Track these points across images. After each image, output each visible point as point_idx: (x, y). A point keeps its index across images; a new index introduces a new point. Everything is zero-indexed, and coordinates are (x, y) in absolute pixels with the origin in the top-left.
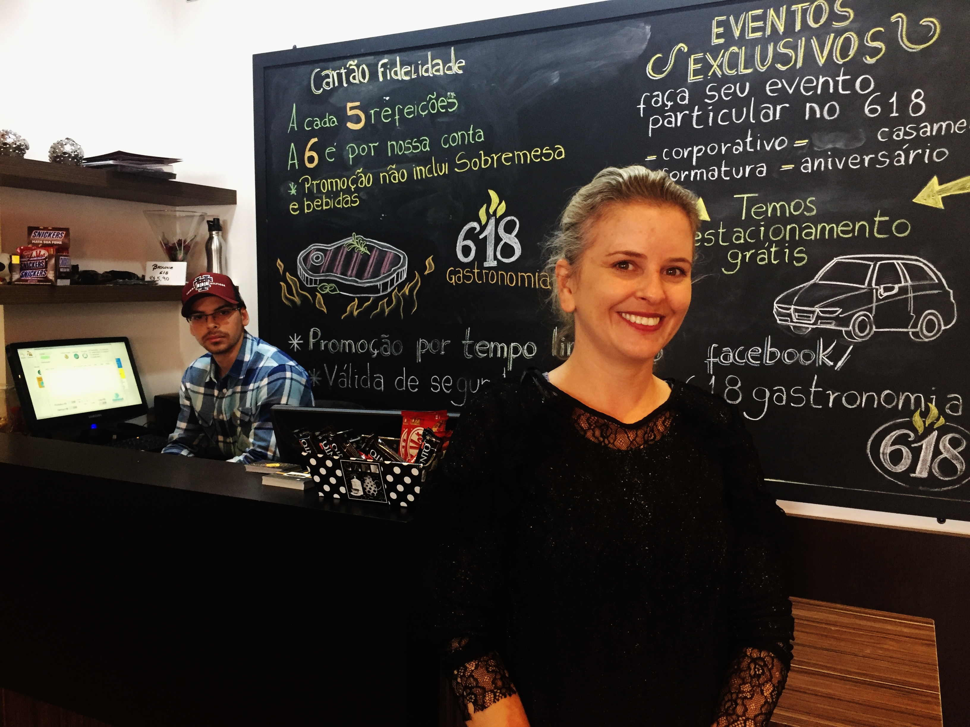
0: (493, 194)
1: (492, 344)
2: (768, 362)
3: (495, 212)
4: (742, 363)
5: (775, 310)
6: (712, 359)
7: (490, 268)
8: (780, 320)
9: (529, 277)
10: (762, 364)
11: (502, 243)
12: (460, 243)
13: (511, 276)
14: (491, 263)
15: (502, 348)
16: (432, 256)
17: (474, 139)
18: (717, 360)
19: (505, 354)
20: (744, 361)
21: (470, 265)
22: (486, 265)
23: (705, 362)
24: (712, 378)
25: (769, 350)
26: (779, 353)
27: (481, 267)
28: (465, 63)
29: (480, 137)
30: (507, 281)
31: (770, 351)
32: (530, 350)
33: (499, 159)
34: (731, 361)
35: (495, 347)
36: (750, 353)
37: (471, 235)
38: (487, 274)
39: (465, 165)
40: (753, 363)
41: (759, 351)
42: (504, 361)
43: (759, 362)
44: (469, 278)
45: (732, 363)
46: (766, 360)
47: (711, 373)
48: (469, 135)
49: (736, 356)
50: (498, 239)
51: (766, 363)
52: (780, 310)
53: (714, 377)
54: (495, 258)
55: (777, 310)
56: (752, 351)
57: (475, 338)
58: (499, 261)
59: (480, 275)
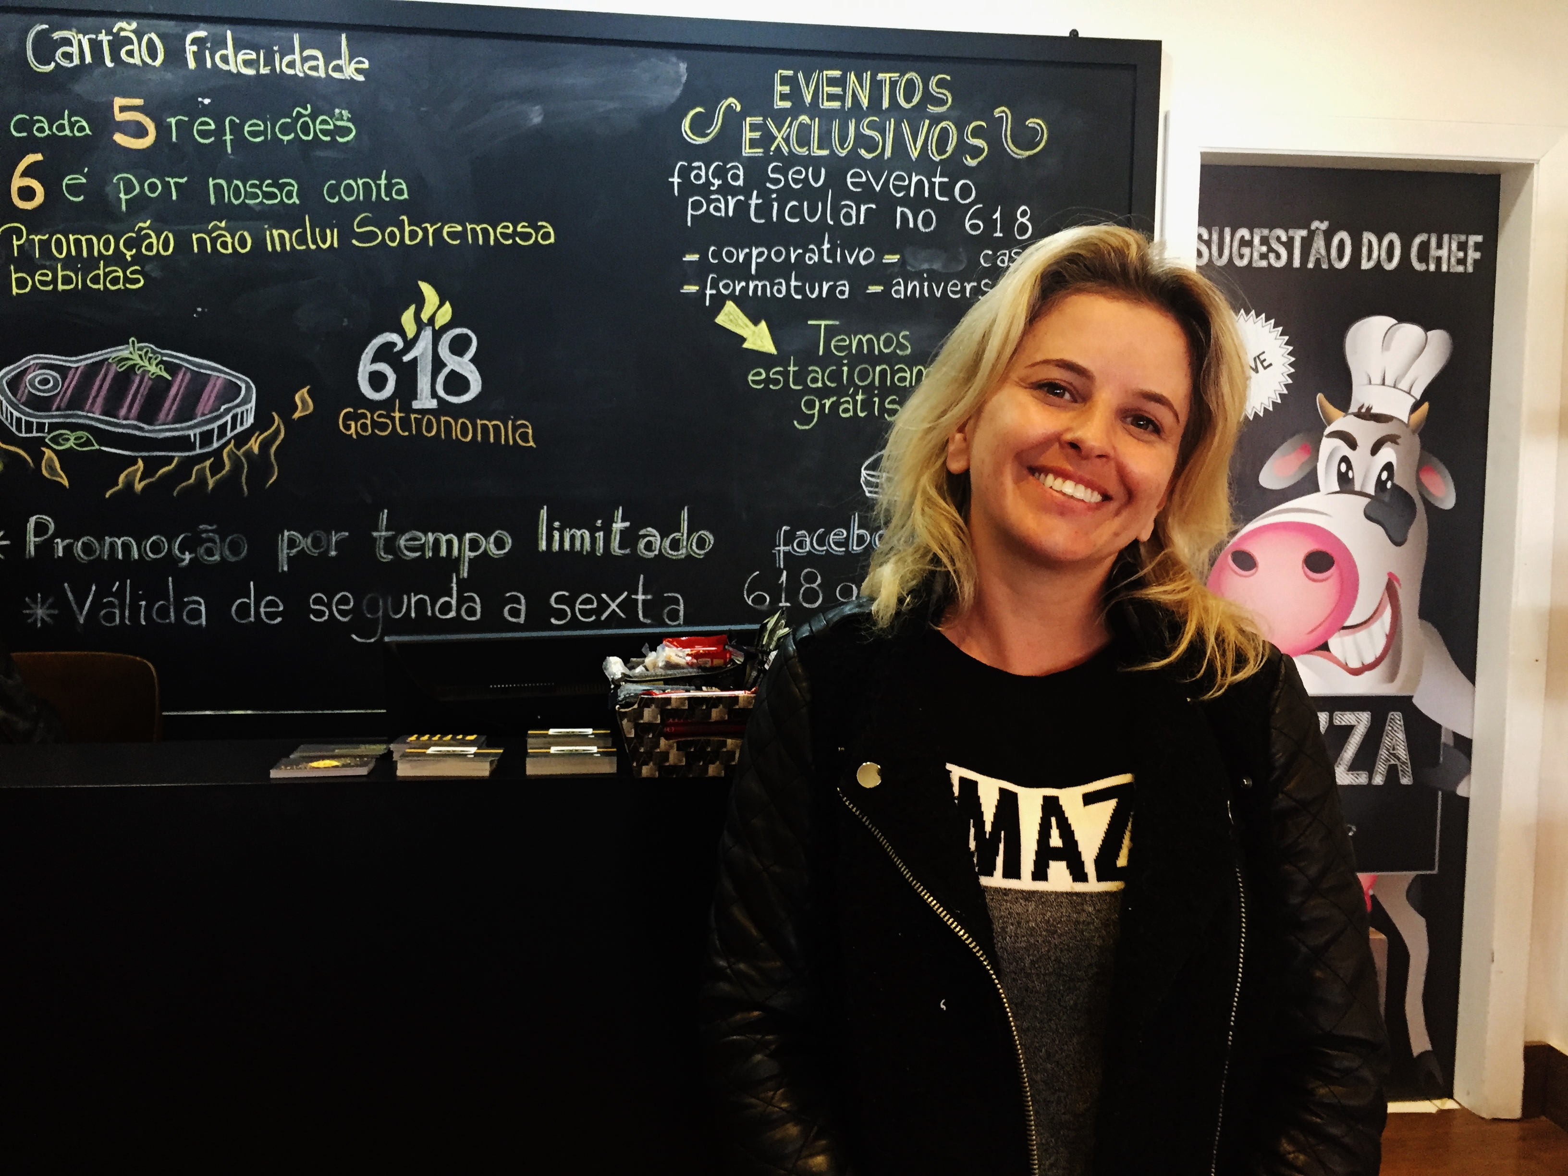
0: (426, 289)
1: (431, 537)
2: (855, 548)
3: (432, 320)
4: (822, 551)
5: (862, 479)
6: (782, 548)
7: (423, 412)
8: (870, 492)
9: (496, 428)
10: (847, 551)
11: (445, 371)
12: (365, 367)
13: (464, 425)
14: (424, 401)
15: (449, 543)
16: (308, 387)
17: (388, 193)
18: (787, 548)
19: (455, 552)
20: (825, 548)
21: (387, 404)
22: (416, 405)
23: (773, 551)
24: (783, 572)
25: (856, 532)
26: (868, 536)
27: (406, 408)
28: (370, 64)
29: (400, 192)
30: (456, 432)
31: (858, 534)
32: (500, 543)
33: (438, 233)
34: (807, 549)
35: (437, 542)
36: (832, 537)
37: (385, 353)
38: (418, 422)
39: (372, 236)
40: (836, 551)
41: (843, 535)
42: (454, 564)
43: (843, 549)
44: (384, 427)
45: (809, 552)
46: (853, 546)
47: (782, 566)
48: (378, 187)
49: (814, 542)
50: (438, 364)
51: (853, 549)
52: (869, 478)
53: (785, 573)
54: (434, 394)
55: (866, 478)
56: (835, 535)
57: (398, 526)
58: (440, 400)
59: (405, 423)
